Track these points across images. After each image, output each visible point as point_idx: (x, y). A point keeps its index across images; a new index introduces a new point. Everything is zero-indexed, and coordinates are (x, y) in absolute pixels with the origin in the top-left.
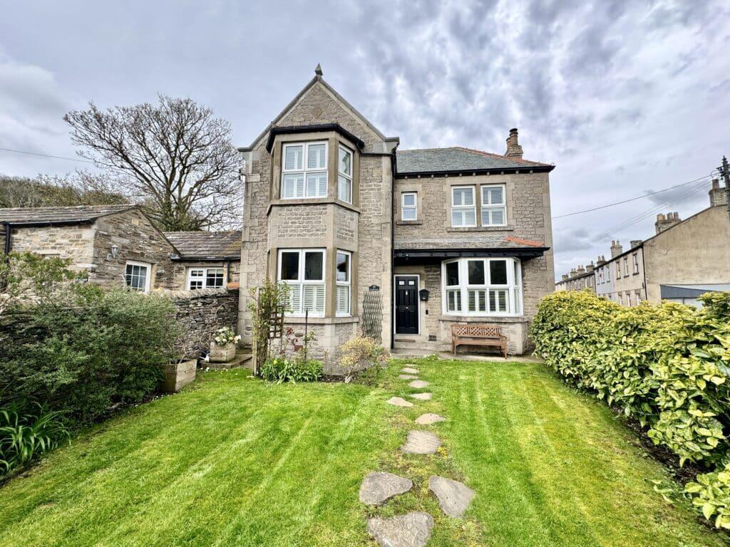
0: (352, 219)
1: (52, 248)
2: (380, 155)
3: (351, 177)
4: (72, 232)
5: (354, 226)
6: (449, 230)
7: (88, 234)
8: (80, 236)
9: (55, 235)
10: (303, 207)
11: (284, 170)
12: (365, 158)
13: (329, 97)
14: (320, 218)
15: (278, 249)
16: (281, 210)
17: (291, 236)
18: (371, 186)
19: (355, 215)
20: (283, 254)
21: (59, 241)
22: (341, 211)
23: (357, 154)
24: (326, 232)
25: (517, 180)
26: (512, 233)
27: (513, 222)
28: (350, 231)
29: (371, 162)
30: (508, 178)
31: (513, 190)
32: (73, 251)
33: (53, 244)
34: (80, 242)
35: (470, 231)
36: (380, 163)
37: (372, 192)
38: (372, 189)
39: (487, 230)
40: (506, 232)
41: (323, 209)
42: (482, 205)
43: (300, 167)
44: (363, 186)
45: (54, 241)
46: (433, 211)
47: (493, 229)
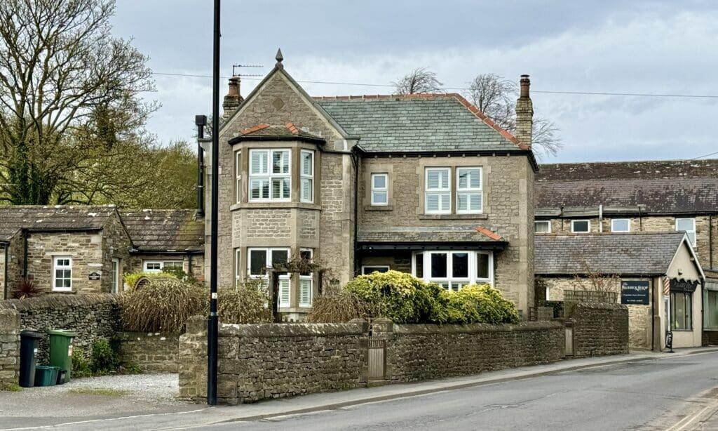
0: (314, 218)
1: (64, 250)
2: (341, 154)
3: (313, 176)
4: (82, 238)
5: (315, 224)
6: (421, 217)
7: (96, 239)
8: (89, 241)
9: (66, 240)
10: (269, 210)
11: (250, 174)
12: (326, 155)
13: (290, 88)
14: (285, 220)
15: (248, 247)
16: (249, 212)
17: (259, 236)
18: (332, 183)
19: (317, 214)
20: (252, 251)
21: (70, 244)
22: (303, 213)
23: (318, 152)
24: (290, 233)
25: (494, 163)
26: (486, 221)
27: (488, 210)
28: (311, 229)
29: (332, 159)
30: (485, 160)
31: (489, 174)
32: (84, 253)
33: (65, 247)
34: (90, 246)
35: (443, 218)
36: (341, 160)
37: (333, 189)
38: (333, 187)
39: (461, 218)
40: (480, 221)
41: (288, 212)
42: (458, 189)
43: (265, 171)
44: (325, 183)
45: (66, 245)
46: (405, 196)
47: (466, 218)
